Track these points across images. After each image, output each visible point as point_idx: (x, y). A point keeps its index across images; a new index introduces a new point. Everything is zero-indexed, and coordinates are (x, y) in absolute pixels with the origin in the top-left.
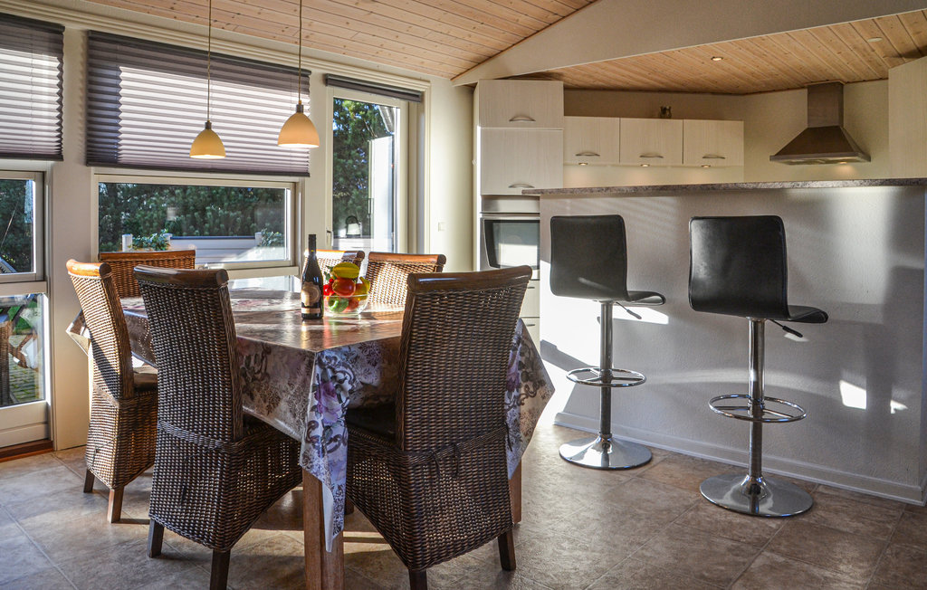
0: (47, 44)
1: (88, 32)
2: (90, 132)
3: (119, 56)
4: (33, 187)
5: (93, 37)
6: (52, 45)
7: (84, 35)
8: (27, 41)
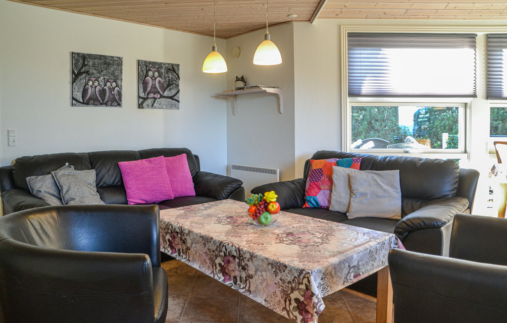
0: (468, 44)
1: (487, 35)
2: (489, 83)
3: (502, 44)
4: (461, 111)
5: (489, 37)
6: (470, 44)
7: (484, 36)
8: (461, 44)
